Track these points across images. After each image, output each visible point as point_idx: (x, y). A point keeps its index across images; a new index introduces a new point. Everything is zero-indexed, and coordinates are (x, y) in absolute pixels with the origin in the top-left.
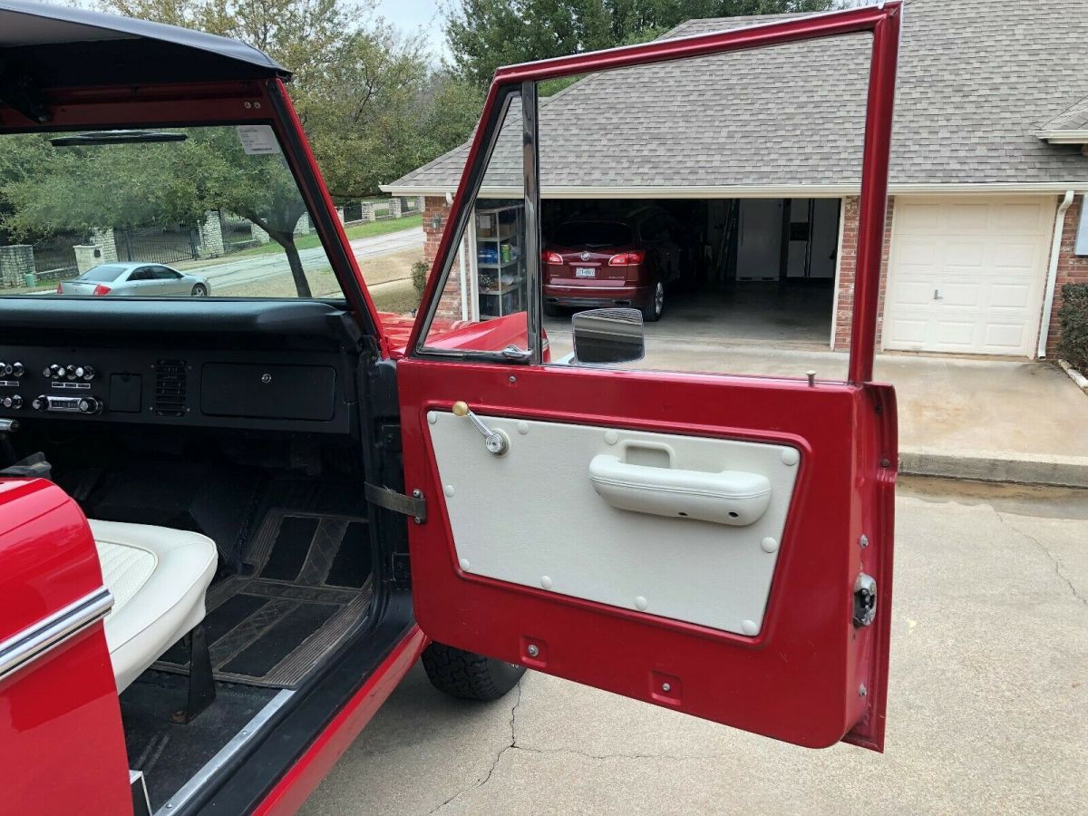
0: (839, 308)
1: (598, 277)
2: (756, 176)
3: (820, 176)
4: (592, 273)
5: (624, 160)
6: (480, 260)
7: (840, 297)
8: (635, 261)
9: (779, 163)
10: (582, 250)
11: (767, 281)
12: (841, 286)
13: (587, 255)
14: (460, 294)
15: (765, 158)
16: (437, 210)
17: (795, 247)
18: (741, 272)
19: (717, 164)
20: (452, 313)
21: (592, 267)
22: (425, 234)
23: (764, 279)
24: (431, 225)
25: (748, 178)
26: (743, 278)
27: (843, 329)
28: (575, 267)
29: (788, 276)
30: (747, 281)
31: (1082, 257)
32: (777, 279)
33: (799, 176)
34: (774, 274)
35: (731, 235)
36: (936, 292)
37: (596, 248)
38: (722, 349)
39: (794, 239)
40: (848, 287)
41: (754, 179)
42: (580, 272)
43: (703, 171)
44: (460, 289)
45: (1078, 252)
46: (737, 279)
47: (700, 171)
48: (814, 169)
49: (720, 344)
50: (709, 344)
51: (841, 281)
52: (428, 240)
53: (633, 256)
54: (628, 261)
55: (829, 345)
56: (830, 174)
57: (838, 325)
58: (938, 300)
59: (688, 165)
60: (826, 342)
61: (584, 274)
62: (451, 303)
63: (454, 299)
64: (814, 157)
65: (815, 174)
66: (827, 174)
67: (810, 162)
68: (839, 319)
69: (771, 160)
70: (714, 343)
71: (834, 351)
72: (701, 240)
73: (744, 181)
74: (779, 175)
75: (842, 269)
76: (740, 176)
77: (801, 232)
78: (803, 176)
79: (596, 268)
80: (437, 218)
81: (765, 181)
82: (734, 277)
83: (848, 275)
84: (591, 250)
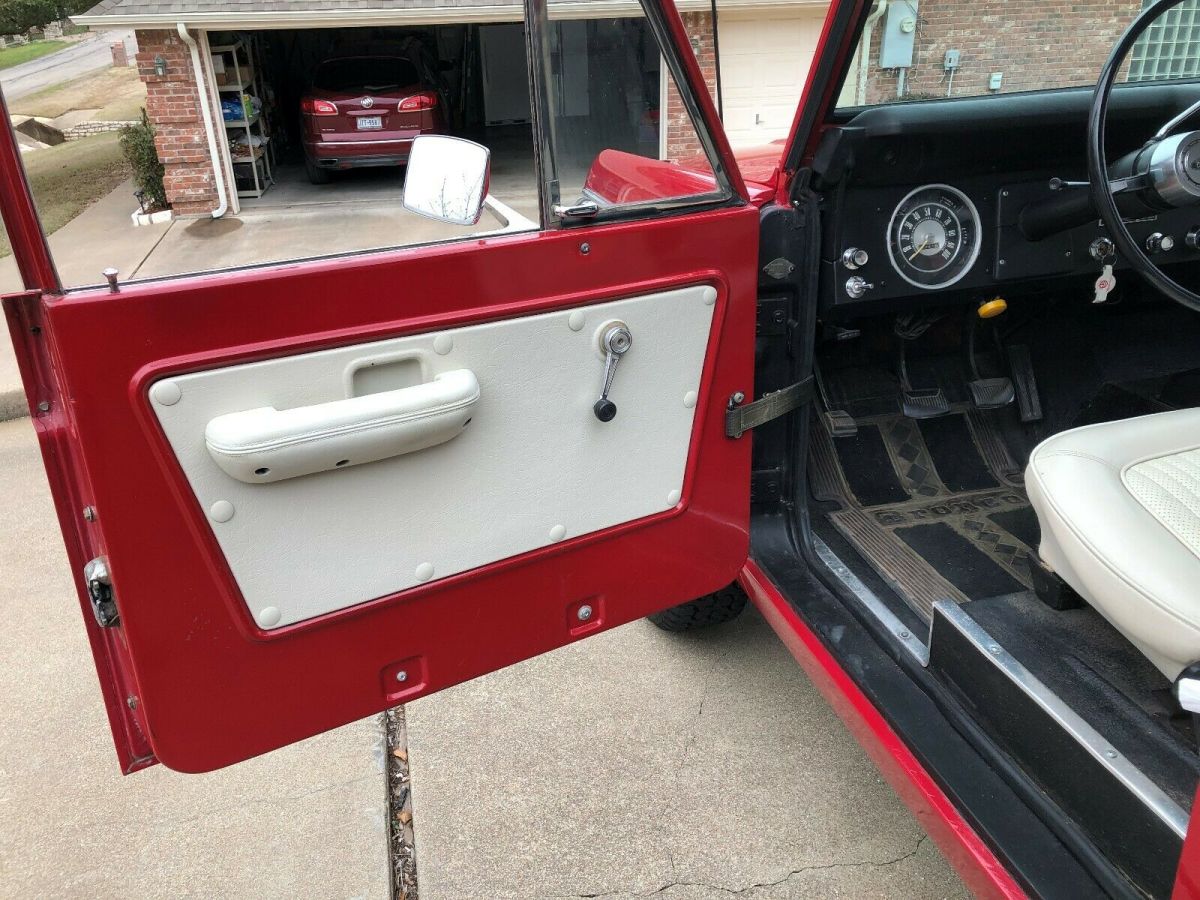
1: (386, 127)
4: (378, 123)
6: (226, 117)
7: (669, 129)
8: (426, 105)
10: (361, 94)
12: (670, 117)
13: (367, 101)
14: (210, 165)
16: (157, 50)
18: (490, 117)
20: (201, 191)
21: (376, 115)
22: (144, 84)
24: (154, 72)
26: (492, 123)
28: (355, 118)
30: (498, 125)
31: (885, 69)
36: (757, 116)
37: (379, 90)
40: (677, 117)
42: (363, 124)
44: (210, 158)
45: (885, 65)
46: (487, 124)
52: (150, 93)
53: (425, 99)
54: (421, 105)
58: (759, 126)
61: (368, 125)
62: (199, 179)
63: (201, 172)
79: (383, 117)
80: (161, 61)
82: (483, 122)
83: (676, 105)
84: (373, 94)
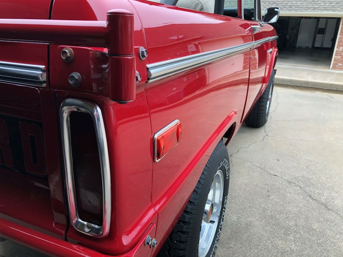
0: (336, 55)
2: (313, 9)
3: (336, 9)
5: (267, 3)
7: (336, 51)
9: (321, 4)
11: (307, 48)
12: (337, 48)
15: (316, 3)
17: (319, 36)
18: (298, 45)
19: (299, 4)
23: (306, 47)
25: (310, 9)
26: (298, 47)
27: (336, 62)
29: (315, 46)
30: (300, 48)
32: (311, 47)
33: (328, 9)
34: (310, 46)
35: (296, 32)
38: (293, 67)
39: (319, 33)
40: (340, 48)
41: (312, 10)
43: (294, 6)
46: (297, 47)
47: (293, 6)
48: (333, 7)
49: (292, 66)
50: (288, 65)
51: (338, 46)
55: (330, 68)
56: (339, 9)
57: (334, 61)
59: (289, 4)
60: (329, 67)
64: (334, 3)
65: (334, 9)
66: (338, 9)
67: (332, 4)
68: (335, 59)
69: (319, 3)
70: (290, 65)
71: (331, 69)
72: (286, 33)
73: (308, 10)
74: (321, 9)
75: (339, 42)
76: (307, 9)
77: (322, 31)
78: (329, 9)
81: (316, 10)
82: (296, 46)
83: (340, 44)
